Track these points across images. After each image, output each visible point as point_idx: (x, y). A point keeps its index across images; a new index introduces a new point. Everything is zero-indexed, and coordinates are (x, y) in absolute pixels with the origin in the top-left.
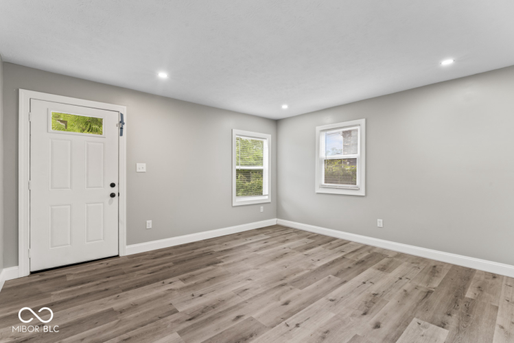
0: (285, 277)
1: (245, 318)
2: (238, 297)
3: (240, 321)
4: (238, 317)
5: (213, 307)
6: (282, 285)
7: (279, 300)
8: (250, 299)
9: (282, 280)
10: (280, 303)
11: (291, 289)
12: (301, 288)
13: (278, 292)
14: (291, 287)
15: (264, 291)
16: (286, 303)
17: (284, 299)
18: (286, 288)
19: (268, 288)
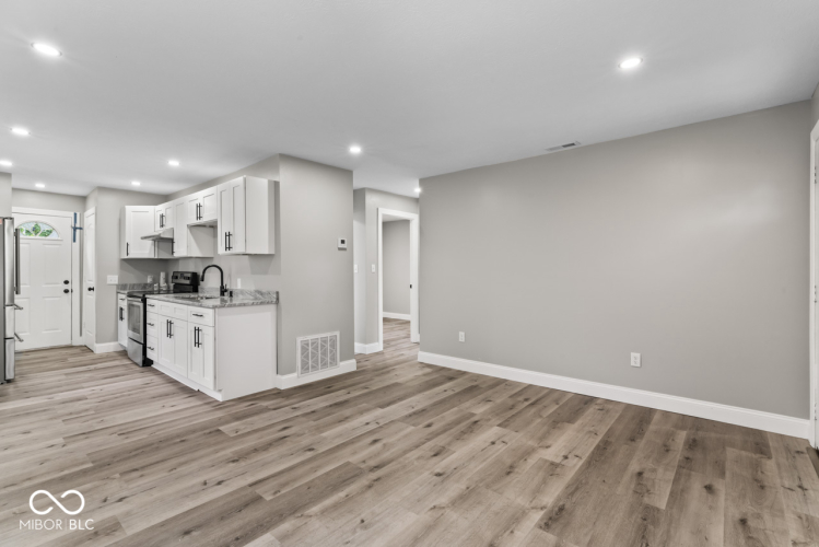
0: (370, 487)
1: (421, 426)
2: (442, 444)
3: (426, 423)
4: (429, 426)
5: (463, 433)
6: (378, 467)
7: (384, 445)
8: (424, 443)
9: (378, 479)
10: (384, 441)
11: (364, 462)
12: (348, 463)
13: (386, 455)
14: (363, 466)
15: (408, 455)
16: (375, 441)
17: (378, 446)
18: (372, 463)
19: (401, 459)
